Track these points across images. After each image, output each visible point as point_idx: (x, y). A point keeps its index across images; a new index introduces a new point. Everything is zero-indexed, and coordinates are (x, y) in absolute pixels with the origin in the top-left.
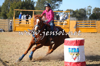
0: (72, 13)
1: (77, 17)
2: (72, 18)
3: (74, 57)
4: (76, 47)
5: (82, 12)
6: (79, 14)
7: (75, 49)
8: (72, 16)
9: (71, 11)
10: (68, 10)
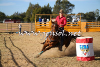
0: (83, 16)
1: (87, 19)
2: (83, 20)
3: (85, 53)
4: (86, 44)
5: (92, 15)
6: (89, 16)
7: (85, 46)
8: (83, 18)
9: (82, 14)
10: (79, 13)
